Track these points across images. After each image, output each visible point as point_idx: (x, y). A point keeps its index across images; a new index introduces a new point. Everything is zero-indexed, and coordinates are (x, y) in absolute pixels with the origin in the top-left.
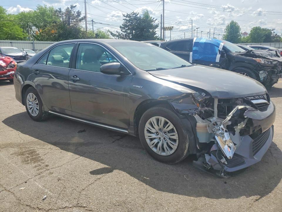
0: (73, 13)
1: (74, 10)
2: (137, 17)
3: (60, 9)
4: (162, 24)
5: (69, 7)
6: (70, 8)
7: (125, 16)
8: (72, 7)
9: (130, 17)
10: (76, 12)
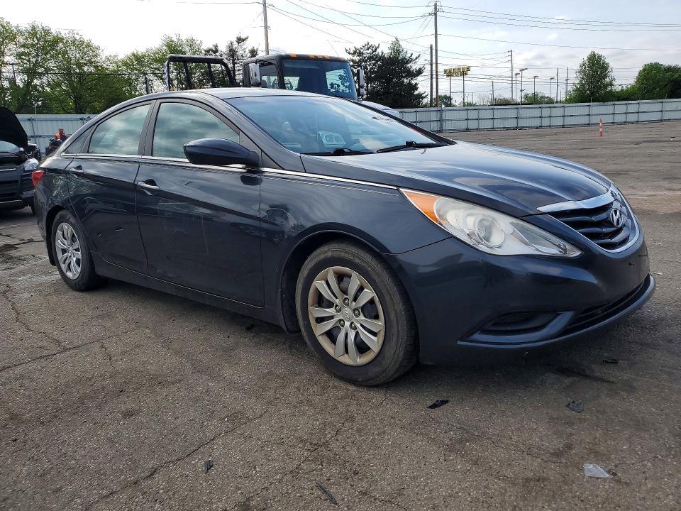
0: (242, 52)
1: (244, 47)
2: (377, 52)
3: (216, 46)
4: (434, 66)
5: (234, 40)
6: (235, 43)
7: (349, 53)
8: (240, 40)
9: (360, 54)
10: (247, 51)
